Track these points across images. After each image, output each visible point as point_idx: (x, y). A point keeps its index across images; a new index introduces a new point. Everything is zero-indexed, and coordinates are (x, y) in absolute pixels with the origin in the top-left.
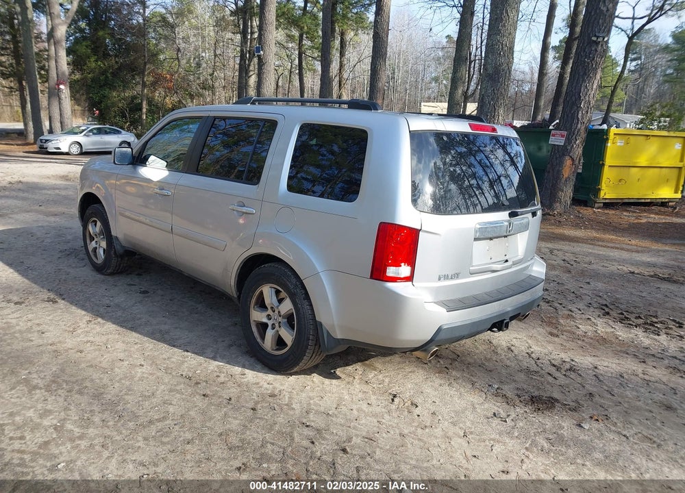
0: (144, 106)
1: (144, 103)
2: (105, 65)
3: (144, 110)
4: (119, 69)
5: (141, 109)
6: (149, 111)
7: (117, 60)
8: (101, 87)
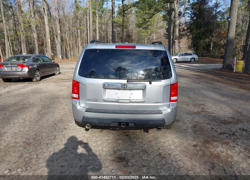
0: (212, 44)
1: (212, 43)
2: (199, 31)
3: (212, 46)
4: (205, 32)
5: (210, 46)
6: (214, 47)
7: (204, 29)
8: (197, 39)
